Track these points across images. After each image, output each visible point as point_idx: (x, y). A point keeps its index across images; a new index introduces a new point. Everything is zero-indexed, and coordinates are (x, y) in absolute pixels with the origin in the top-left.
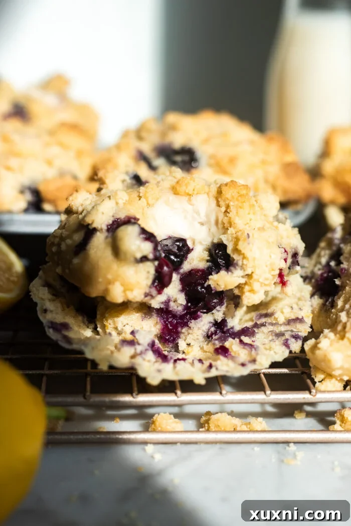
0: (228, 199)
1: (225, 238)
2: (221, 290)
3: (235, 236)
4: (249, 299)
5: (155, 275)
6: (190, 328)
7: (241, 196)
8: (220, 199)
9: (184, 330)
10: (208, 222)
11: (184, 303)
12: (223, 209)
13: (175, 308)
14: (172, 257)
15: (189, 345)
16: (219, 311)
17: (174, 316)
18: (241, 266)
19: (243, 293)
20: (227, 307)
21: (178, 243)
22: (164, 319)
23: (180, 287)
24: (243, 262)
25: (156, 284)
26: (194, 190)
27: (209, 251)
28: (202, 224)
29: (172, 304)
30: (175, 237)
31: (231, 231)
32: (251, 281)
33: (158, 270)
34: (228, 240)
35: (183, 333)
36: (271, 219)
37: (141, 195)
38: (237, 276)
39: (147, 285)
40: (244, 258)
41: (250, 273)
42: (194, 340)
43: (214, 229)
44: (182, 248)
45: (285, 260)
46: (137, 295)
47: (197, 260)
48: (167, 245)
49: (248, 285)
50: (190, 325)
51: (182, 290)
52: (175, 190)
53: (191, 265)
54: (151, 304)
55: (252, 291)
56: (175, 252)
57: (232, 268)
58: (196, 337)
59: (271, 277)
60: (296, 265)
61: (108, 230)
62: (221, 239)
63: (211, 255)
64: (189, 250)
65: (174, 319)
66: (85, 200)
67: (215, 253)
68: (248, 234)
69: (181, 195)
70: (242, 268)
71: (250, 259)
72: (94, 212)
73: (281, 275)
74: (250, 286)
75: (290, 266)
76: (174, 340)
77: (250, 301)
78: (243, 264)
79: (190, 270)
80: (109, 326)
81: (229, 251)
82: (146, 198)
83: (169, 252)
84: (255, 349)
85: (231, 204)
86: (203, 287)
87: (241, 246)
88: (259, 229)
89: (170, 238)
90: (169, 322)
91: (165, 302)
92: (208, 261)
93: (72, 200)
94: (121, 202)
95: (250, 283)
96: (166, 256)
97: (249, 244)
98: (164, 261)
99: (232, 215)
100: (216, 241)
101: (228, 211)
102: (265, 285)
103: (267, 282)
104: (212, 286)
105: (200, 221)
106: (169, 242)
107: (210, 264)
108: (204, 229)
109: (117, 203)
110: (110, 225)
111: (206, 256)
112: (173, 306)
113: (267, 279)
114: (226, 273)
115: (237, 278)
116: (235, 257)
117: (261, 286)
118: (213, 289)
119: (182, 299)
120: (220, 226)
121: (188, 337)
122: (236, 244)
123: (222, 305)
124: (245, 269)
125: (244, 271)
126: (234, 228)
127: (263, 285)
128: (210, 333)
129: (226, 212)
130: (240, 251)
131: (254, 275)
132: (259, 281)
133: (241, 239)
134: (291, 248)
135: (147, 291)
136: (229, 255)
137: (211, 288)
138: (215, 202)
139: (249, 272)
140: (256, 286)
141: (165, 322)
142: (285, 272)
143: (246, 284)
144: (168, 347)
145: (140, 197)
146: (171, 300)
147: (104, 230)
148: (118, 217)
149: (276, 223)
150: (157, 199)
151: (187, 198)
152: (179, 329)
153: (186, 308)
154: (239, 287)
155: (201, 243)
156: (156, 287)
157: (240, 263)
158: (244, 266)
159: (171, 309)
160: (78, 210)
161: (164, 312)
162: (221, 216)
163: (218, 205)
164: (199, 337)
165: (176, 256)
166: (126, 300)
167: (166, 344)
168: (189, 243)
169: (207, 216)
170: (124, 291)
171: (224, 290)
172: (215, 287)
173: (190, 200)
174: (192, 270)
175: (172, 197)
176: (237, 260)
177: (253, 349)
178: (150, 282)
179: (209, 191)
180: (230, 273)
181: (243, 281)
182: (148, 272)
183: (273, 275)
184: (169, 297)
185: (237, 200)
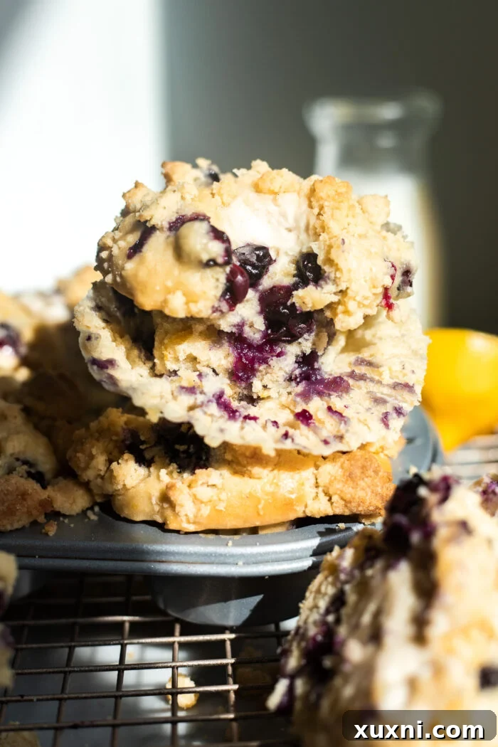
0: (322, 198)
1: (317, 246)
2: (308, 310)
3: (328, 243)
4: (342, 322)
5: (225, 284)
6: (270, 366)
7: (339, 194)
8: (312, 199)
9: (262, 368)
10: (297, 228)
11: (263, 328)
12: (316, 211)
13: (251, 334)
14: (249, 268)
15: (265, 387)
16: (307, 340)
17: (250, 346)
18: (334, 280)
19: (335, 315)
20: (317, 335)
21: (257, 252)
22: (237, 349)
23: (258, 308)
24: (335, 274)
25: (227, 297)
26: (280, 187)
27: (297, 263)
28: (290, 230)
29: (246, 329)
30: (255, 245)
31: (324, 236)
32: (346, 299)
33: (230, 279)
34: (319, 248)
35: (261, 371)
36: (378, 228)
37: (214, 192)
38: (328, 293)
39: (215, 296)
40: (337, 269)
41: (344, 289)
42: (273, 382)
43: (303, 236)
44: (263, 258)
45: (393, 277)
46: (202, 309)
47: (280, 273)
48: (244, 254)
49: (342, 305)
50: (271, 362)
51: (261, 312)
52: (257, 188)
53: (273, 280)
54: (219, 325)
55: (347, 312)
56: (253, 262)
57: (322, 282)
58: (275, 378)
59: (372, 297)
60: (407, 285)
61: (170, 229)
62: (311, 247)
63: (298, 268)
64: (271, 261)
65: (250, 350)
66: (145, 196)
67: (304, 266)
68: (343, 240)
69: (265, 193)
70: (335, 281)
71: (344, 270)
72: (153, 207)
73: (386, 296)
74: (345, 306)
75: (400, 286)
76: (248, 378)
77: (344, 325)
78: (336, 277)
79: (272, 286)
80: (169, 356)
81: (319, 262)
82: (221, 195)
83: (245, 262)
84: (345, 423)
85: (326, 204)
86: (286, 307)
87: (333, 256)
88: (360, 236)
89: (248, 245)
90: (244, 354)
91: (238, 325)
92: (294, 276)
93: (129, 197)
94: (188, 197)
95: (345, 302)
96: (241, 265)
97: (343, 252)
98: (239, 269)
99: (325, 217)
100: (305, 250)
101: (322, 212)
102: (364, 306)
103: (366, 302)
104: (297, 305)
105: (288, 226)
106: (246, 251)
107: (297, 279)
108: (292, 236)
109: (183, 198)
110: (173, 223)
111: (293, 269)
112: (248, 333)
113: (366, 298)
114: (314, 288)
115: (329, 295)
116: (326, 268)
117: (359, 307)
118: (298, 308)
119: (260, 324)
120: (311, 232)
121: (265, 377)
122: (328, 252)
123: (311, 333)
124: (339, 283)
125: (337, 285)
126: (328, 234)
127: (362, 306)
128: (293, 376)
129: (319, 214)
130: (333, 261)
131: (349, 291)
132: (355, 300)
133: (335, 247)
134: (402, 264)
135: (216, 305)
136: (320, 267)
137: (295, 307)
138: (307, 202)
139: (343, 287)
140: (351, 305)
141: (239, 354)
142: (393, 293)
143: (339, 303)
144: (239, 387)
145: (213, 195)
146: (247, 324)
147: (165, 229)
148: (183, 214)
149: (384, 233)
150: (235, 197)
151: (271, 197)
152: (256, 366)
153: (265, 335)
154: (331, 306)
155: (286, 254)
156: (227, 301)
157: (332, 276)
158: (337, 280)
159: (245, 336)
160: (135, 207)
161: (237, 339)
162: (313, 221)
163: (311, 207)
164: (279, 379)
165: (254, 266)
166: (189, 316)
167: (238, 382)
168: (273, 254)
169: (297, 221)
170: (187, 303)
171: (312, 310)
172: (300, 307)
173: (275, 200)
174: (274, 287)
175: (252, 195)
176: (329, 273)
177: (343, 422)
178: (219, 292)
179: (300, 189)
180: (319, 288)
181: (335, 299)
182: (217, 280)
183: (374, 294)
184: (243, 319)
185: (334, 200)
